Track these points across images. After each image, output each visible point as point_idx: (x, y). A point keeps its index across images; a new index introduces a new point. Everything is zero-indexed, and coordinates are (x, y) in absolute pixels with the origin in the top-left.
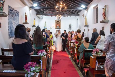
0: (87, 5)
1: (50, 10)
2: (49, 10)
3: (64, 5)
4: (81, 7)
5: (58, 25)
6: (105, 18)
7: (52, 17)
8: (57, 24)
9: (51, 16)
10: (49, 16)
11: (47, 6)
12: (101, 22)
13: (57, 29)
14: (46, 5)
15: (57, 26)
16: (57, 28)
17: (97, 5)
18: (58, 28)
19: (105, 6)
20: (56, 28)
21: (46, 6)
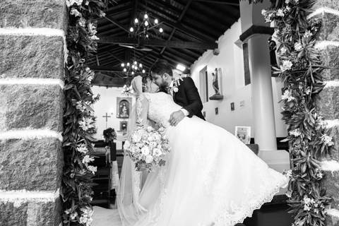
0: (189, 66)
1: (106, 73)
2: (102, 73)
3: (141, 65)
4: (175, 69)
5: (125, 109)
6: (217, 91)
7: (109, 88)
8: (123, 107)
9: (107, 87)
10: (101, 87)
11: (98, 64)
12: (211, 99)
13: (122, 120)
14: (98, 60)
15: (121, 112)
16: (122, 116)
17: (206, 68)
18: (123, 118)
19: (216, 69)
20: (120, 117)
21: (96, 62)
